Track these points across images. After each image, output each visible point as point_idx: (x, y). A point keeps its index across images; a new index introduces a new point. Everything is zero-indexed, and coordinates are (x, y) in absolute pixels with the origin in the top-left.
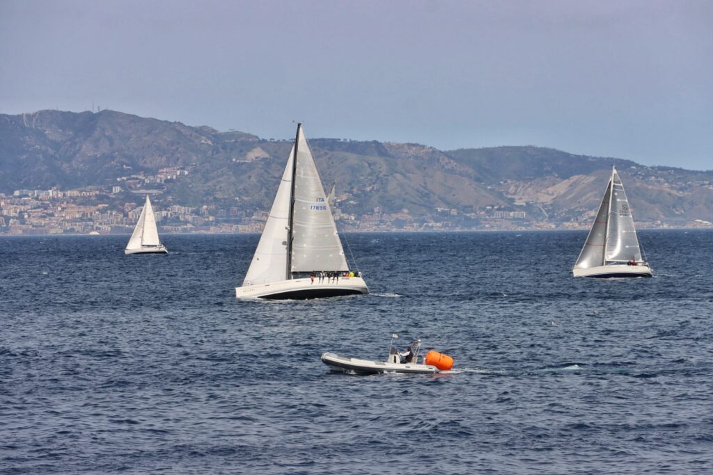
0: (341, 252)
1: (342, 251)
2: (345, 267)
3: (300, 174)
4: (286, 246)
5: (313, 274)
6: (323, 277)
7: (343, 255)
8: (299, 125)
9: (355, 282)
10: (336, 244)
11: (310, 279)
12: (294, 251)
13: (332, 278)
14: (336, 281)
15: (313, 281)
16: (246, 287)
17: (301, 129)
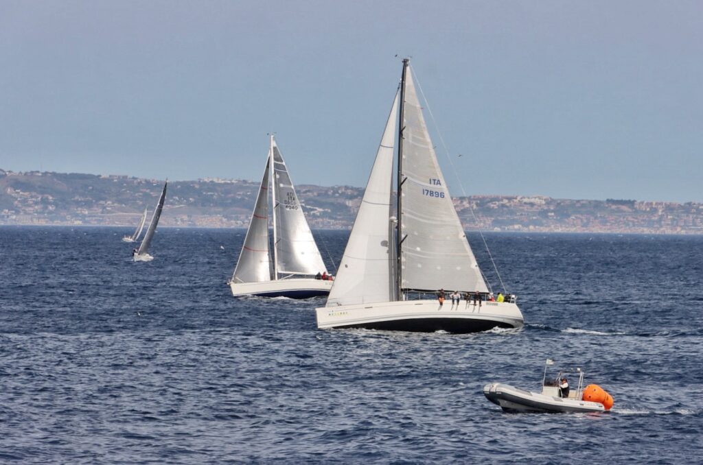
0: (474, 264)
1: (476, 264)
2: (482, 287)
3: (408, 138)
4: (387, 249)
5: (441, 295)
6: (458, 300)
7: (478, 268)
8: (405, 62)
9: (506, 310)
10: (465, 251)
11: (437, 302)
12: (405, 256)
13: (472, 302)
14: (477, 307)
15: (441, 304)
16: (334, 309)
17: (408, 69)
